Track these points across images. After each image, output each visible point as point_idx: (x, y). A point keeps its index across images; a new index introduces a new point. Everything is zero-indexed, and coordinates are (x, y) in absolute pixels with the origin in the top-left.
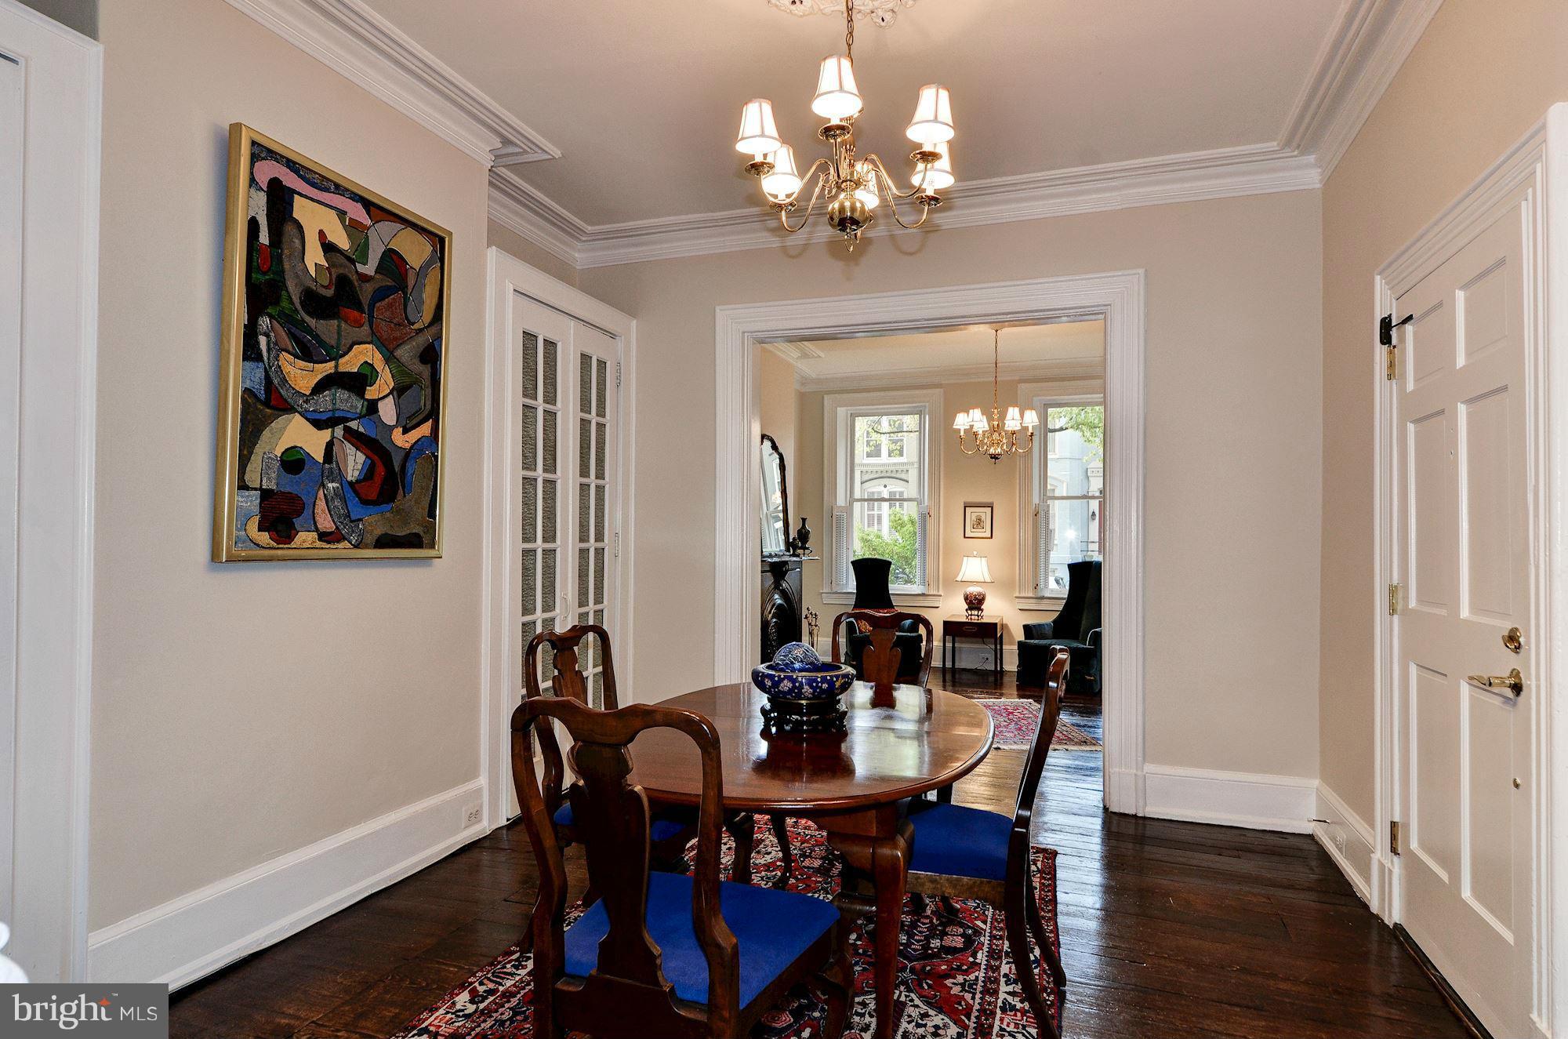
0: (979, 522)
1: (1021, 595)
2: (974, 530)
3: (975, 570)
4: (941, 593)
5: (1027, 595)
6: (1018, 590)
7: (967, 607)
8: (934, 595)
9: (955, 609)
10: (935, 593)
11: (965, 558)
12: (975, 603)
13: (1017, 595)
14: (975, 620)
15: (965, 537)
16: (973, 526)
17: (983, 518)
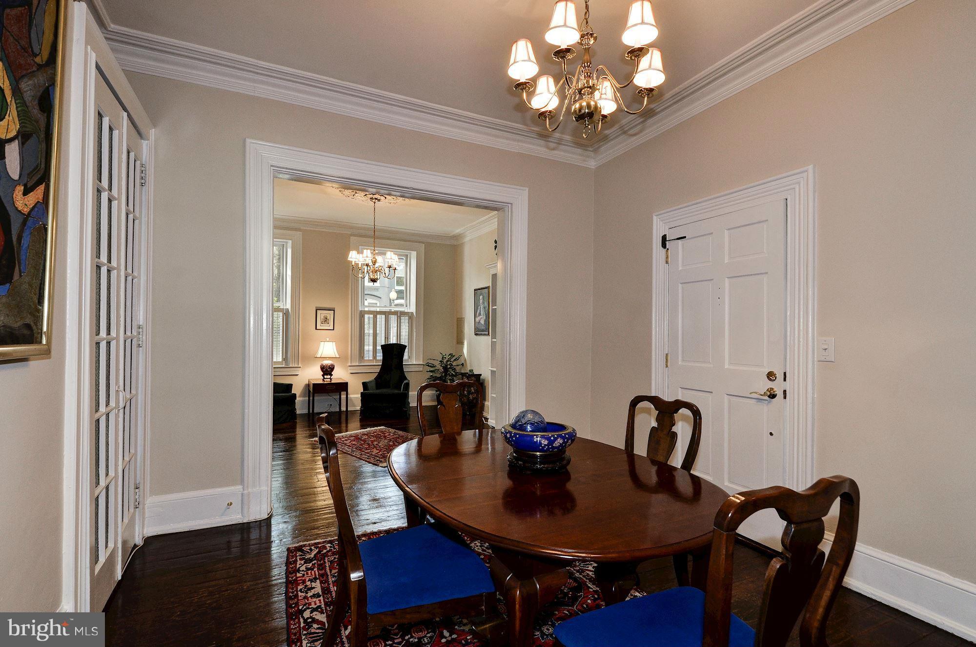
0: (326, 320)
1: (353, 364)
2: (323, 325)
3: (328, 350)
4: (300, 366)
5: (355, 364)
6: (350, 361)
7: (322, 373)
8: (294, 367)
9: (313, 374)
10: (297, 366)
11: (322, 343)
12: (327, 371)
13: (350, 364)
14: (327, 381)
15: (316, 329)
16: (322, 322)
17: (328, 318)
